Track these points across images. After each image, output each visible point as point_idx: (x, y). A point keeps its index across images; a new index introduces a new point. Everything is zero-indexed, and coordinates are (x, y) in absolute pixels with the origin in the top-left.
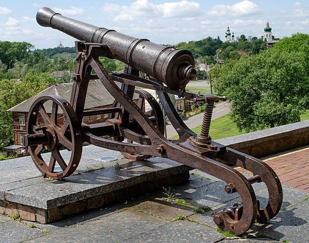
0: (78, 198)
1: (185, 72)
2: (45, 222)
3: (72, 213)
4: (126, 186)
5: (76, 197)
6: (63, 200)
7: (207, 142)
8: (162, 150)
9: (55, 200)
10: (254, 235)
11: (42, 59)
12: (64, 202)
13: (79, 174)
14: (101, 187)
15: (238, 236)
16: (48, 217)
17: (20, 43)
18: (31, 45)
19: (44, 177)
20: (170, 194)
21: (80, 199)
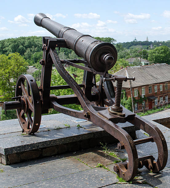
0: (31, 148)
1: (104, 59)
2: (6, 164)
3: (29, 158)
4: (74, 141)
5: (30, 147)
6: (18, 149)
7: (119, 110)
8: (87, 115)
9: (12, 149)
10: (140, 181)
11: (122, 49)
12: (19, 150)
13: (48, 130)
14: (52, 140)
15: (127, 182)
16: (8, 160)
17: (107, 38)
18: (114, 40)
19: (23, 132)
20: (106, 148)
21: (33, 149)
